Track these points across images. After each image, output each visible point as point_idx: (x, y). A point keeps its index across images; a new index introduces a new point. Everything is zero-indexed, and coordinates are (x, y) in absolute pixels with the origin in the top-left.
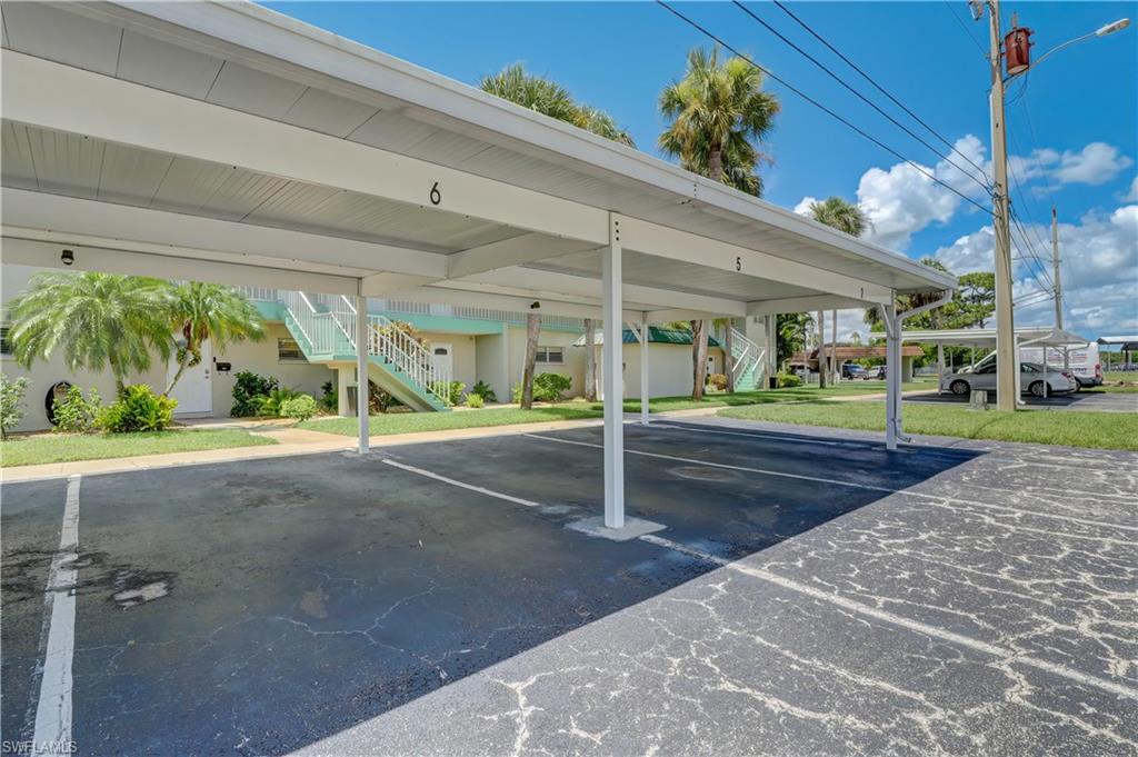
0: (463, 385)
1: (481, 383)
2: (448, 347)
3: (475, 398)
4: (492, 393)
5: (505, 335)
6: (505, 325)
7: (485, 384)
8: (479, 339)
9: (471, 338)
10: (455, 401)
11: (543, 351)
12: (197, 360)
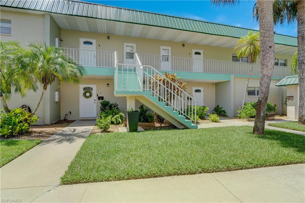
0: (207, 108)
1: (218, 106)
2: (201, 89)
3: (215, 116)
4: (224, 111)
5: (232, 82)
6: (232, 76)
7: (220, 107)
8: (217, 85)
9: (213, 84)
10: (202, 117)
11: (253, 89)
12: (90, 96)
